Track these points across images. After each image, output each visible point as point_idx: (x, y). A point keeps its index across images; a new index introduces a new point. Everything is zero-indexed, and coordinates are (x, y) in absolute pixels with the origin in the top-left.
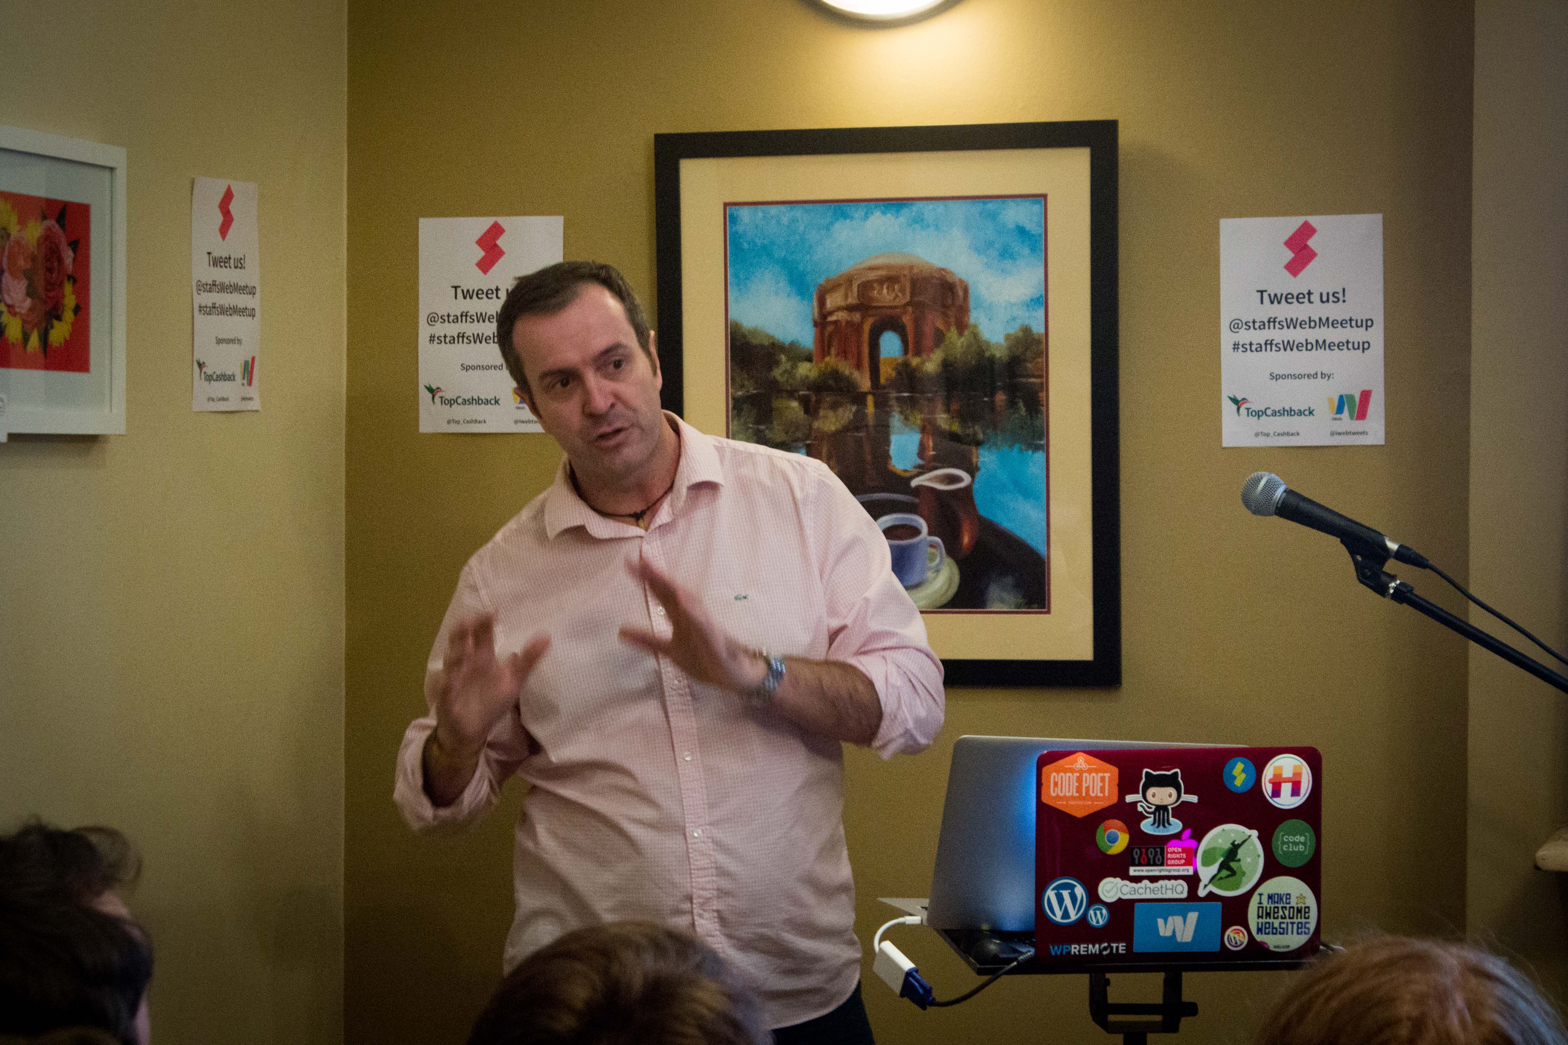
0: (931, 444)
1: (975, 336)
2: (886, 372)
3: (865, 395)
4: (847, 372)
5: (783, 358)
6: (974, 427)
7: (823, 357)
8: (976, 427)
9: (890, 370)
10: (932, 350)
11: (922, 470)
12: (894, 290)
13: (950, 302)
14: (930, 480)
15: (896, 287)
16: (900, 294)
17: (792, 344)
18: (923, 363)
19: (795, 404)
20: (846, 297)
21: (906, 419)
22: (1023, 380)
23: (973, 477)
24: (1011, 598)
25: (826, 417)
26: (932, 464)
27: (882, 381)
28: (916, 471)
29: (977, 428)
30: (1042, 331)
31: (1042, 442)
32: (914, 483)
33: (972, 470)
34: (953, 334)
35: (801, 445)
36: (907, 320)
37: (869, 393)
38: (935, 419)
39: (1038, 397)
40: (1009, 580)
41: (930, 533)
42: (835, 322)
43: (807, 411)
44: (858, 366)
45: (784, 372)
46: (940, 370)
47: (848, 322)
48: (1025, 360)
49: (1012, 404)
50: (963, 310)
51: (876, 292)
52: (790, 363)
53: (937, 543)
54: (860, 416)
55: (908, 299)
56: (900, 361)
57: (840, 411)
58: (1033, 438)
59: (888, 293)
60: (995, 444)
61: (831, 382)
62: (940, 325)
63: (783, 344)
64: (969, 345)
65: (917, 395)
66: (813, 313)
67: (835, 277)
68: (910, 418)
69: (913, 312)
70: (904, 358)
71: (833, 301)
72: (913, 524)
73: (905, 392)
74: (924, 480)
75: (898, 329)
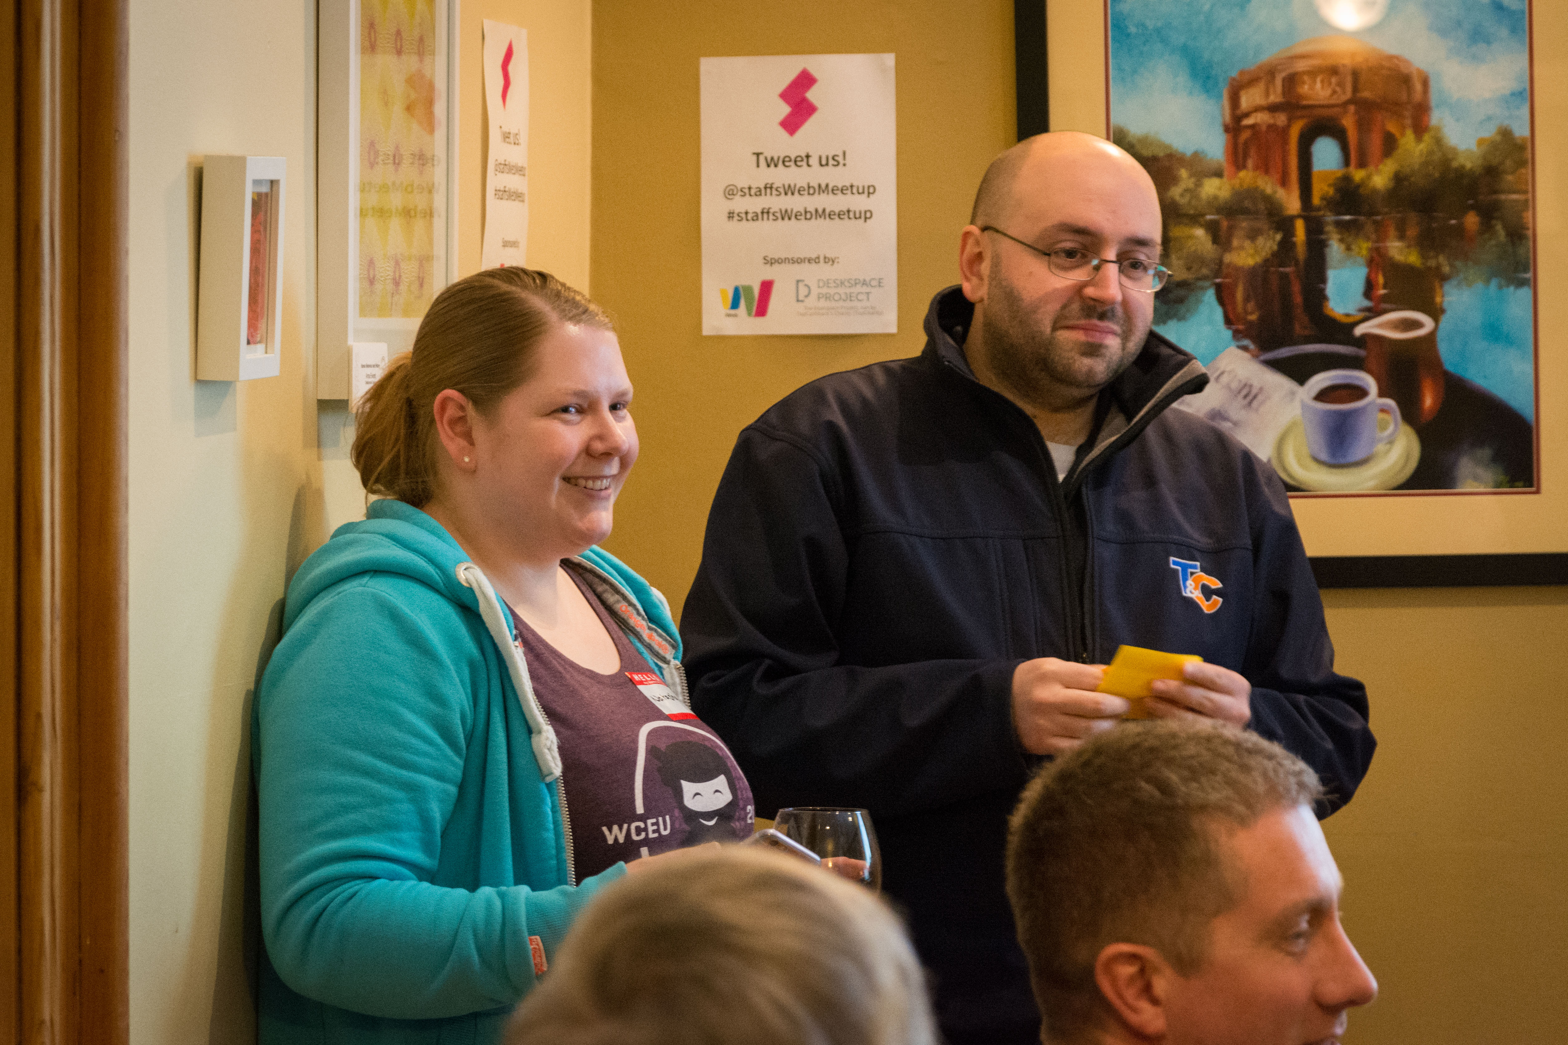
0: (1381, 280)
1: (1438, 141)
2: (1321, 189)
3: (1292, 219)
4: (1269, 190)
5: (1184, 173)
6: (1436, 257)
7: (1237, 171)
8: (1441, 258)
9: (1326, 188)
10: (1381, 161)
11: (1372, 313)
12: (1330, 84)
13: (1404, 97)
14: (1380, 326)
15: (1333, 80)
16: (1338, 89)
17: (1196, 154)
18: (1369, 177)
19: (1200, 232)
20: (1267, 94)
21: (1348, 249)
22: (1502, 197)
23: (1436, 320)
24: (1488, 475)
25: (1242, 248)
26: (1384, 306)
27: (1316, 201)
28: (1361, 315)
30: (1526, 134)
31: (1527, 275)
32: (1359, 331)
33: (1435, 313)
34: (1408, 141)
35: (1207, 284)
36: (1348, 122)
37: (1299, 216)
38: (1386, 248)
40: (1486, 453)
41: (1381, 394)
42: (1253, 127)
43: (1216, 240)
44: (1284, 182)
45: (1187, 190)
46: (1391, 185)
47: (1269, 126)
48: (1503, 171)
49: (1486, 227)
50: (1422, 109)
51: (1306, 87)
52: (1193, 180)
53: (1390, 406)
54: (1287, 245)
55: (1349, 94)
56: (1339, 174)
57: (1260, 241)
58: (1516, 270)
59: (1323, 88)
60: (1466, 279)
61: (1247, 204)
62: (1392, 127)
63: (1184, 155)
64: (1431, 153)
65: (1362, 218)
66: (1223, 115)
67: (1252, 68)
68: (1353, 247)
69: (1357, 112)
70: (1342, 171)
71: (1250, 98)
72: (1359, 383)
73: (1345, 214)
74: (1372, 326)
75: (1337, 133)
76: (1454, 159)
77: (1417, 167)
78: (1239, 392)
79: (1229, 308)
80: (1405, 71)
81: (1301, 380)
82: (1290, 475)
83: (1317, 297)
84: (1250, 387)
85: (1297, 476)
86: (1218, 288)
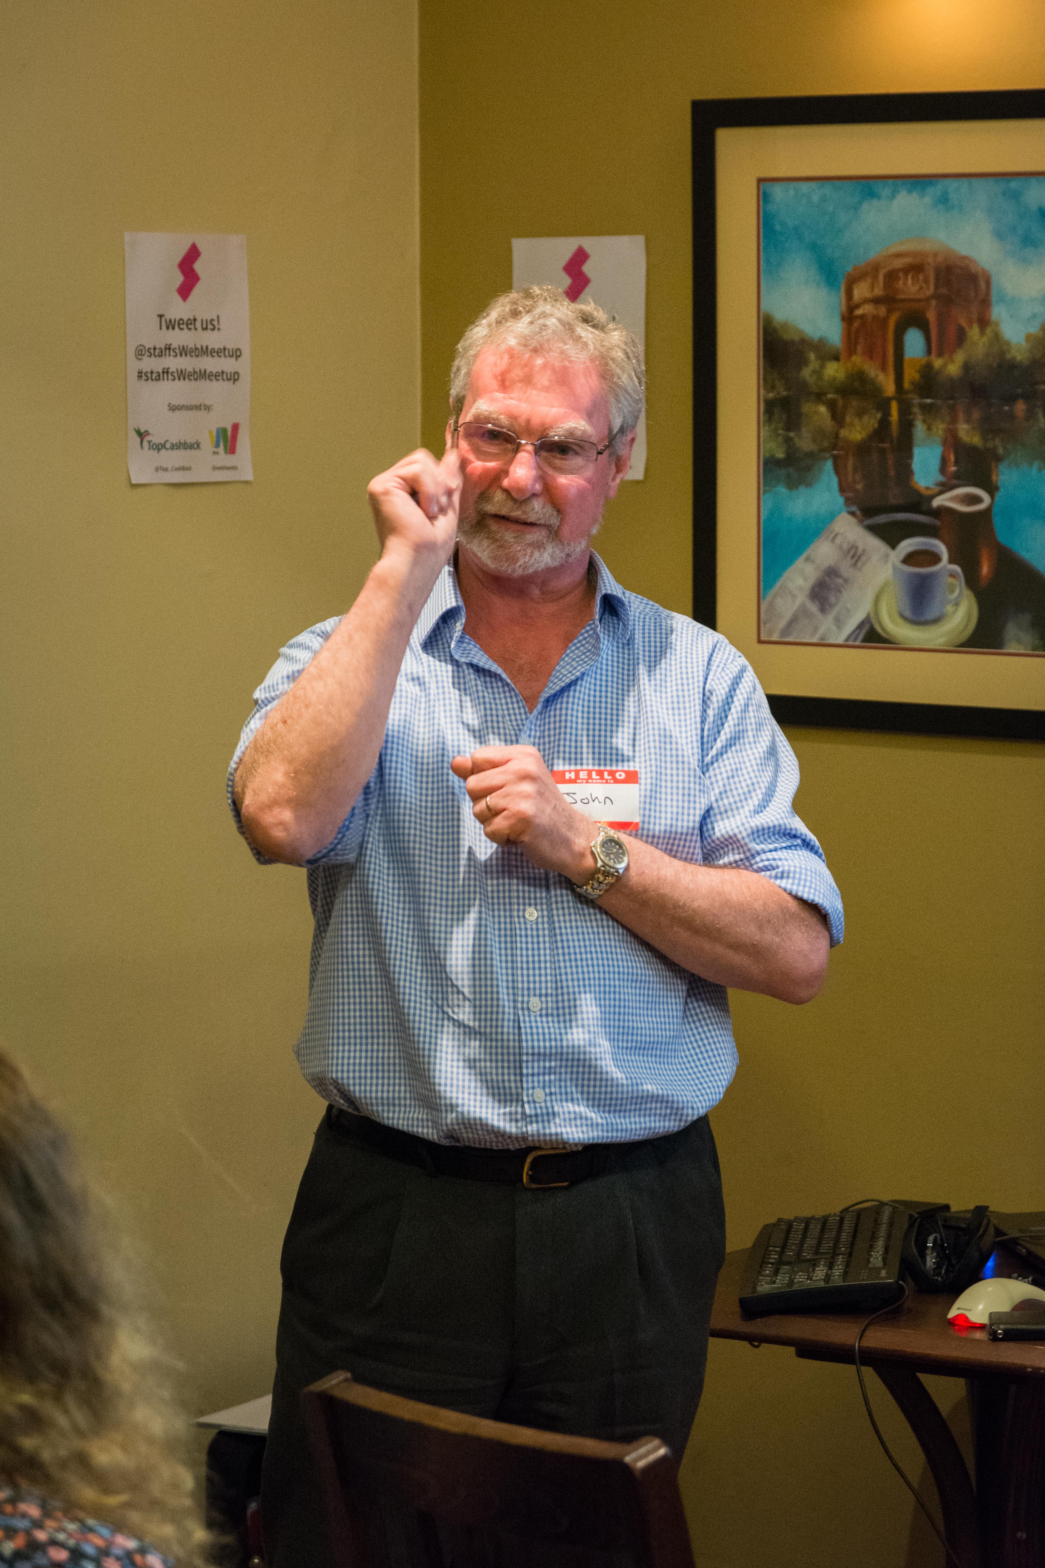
0: (952, 458)
1: (998, 335)
2: (910, 375)
3: (889, 400)
4: (873, 374)
5: (812, 356)
6: (994, 439)
7: (851, 355)
9: (913, 374)
10: (955, 351)
11: (945, 487)
12: (918, 279)
13: (972, 294)
14: (952, 499)
15: (921, 277)
16: (924, 285)
17: (821, 339)
18: (946, 365)
19: (823, 409)
20: (873, 288)
21: (929, 429)
22: (1042, 387)
23: (992, 497)
24: (1029, 638)
25: (852, 425)
26: (954, 482)
27: (907, 385)
28: (938, 489)
29: (997, 441)
32: (936, 502)
33: (992, 490)
34: (974, 332)
35: (828, 455)
36: (931, 316)
37: (894, 398)
38: (957, 429)
40: (1026, 618)
41: (951, 561)
42: (862, 317)
43: (834, 417)
44: (884, 368)
45: (814, 372)
46: (962, 373)
47: (874, 317)
49: (1032, 413)
50: (986, 304)
51: (901, 282)
52: (819, 362)
53: (957, 571)
54: (884, 423)
55: (933, 291)
56: (923, 362)
57: (866, 418)
59: (912, 284)
60: (1015, 460)
61: (857, 384)
62: (963, 322)
63: (813, 340)
64: (992, 345)
65: (939, 402)
66: (841, 305)
67: (863, 265)
68: (934, 427)
69: (938, 306)
70: (926, 359)
71: (861, 291)
72: (933, 549)
73: (927, 397)
74: (946, 500)
75: (923, 325)
76: (1008, 351)
77: (980, 357)
78: (849, 552)
79: (844, 477)
80: (974, 271)
81: (893, 545)
82: (883, 629)
83: (905, 471)
84: (857, 548)
85: (888, 630)
86: (835, 459)
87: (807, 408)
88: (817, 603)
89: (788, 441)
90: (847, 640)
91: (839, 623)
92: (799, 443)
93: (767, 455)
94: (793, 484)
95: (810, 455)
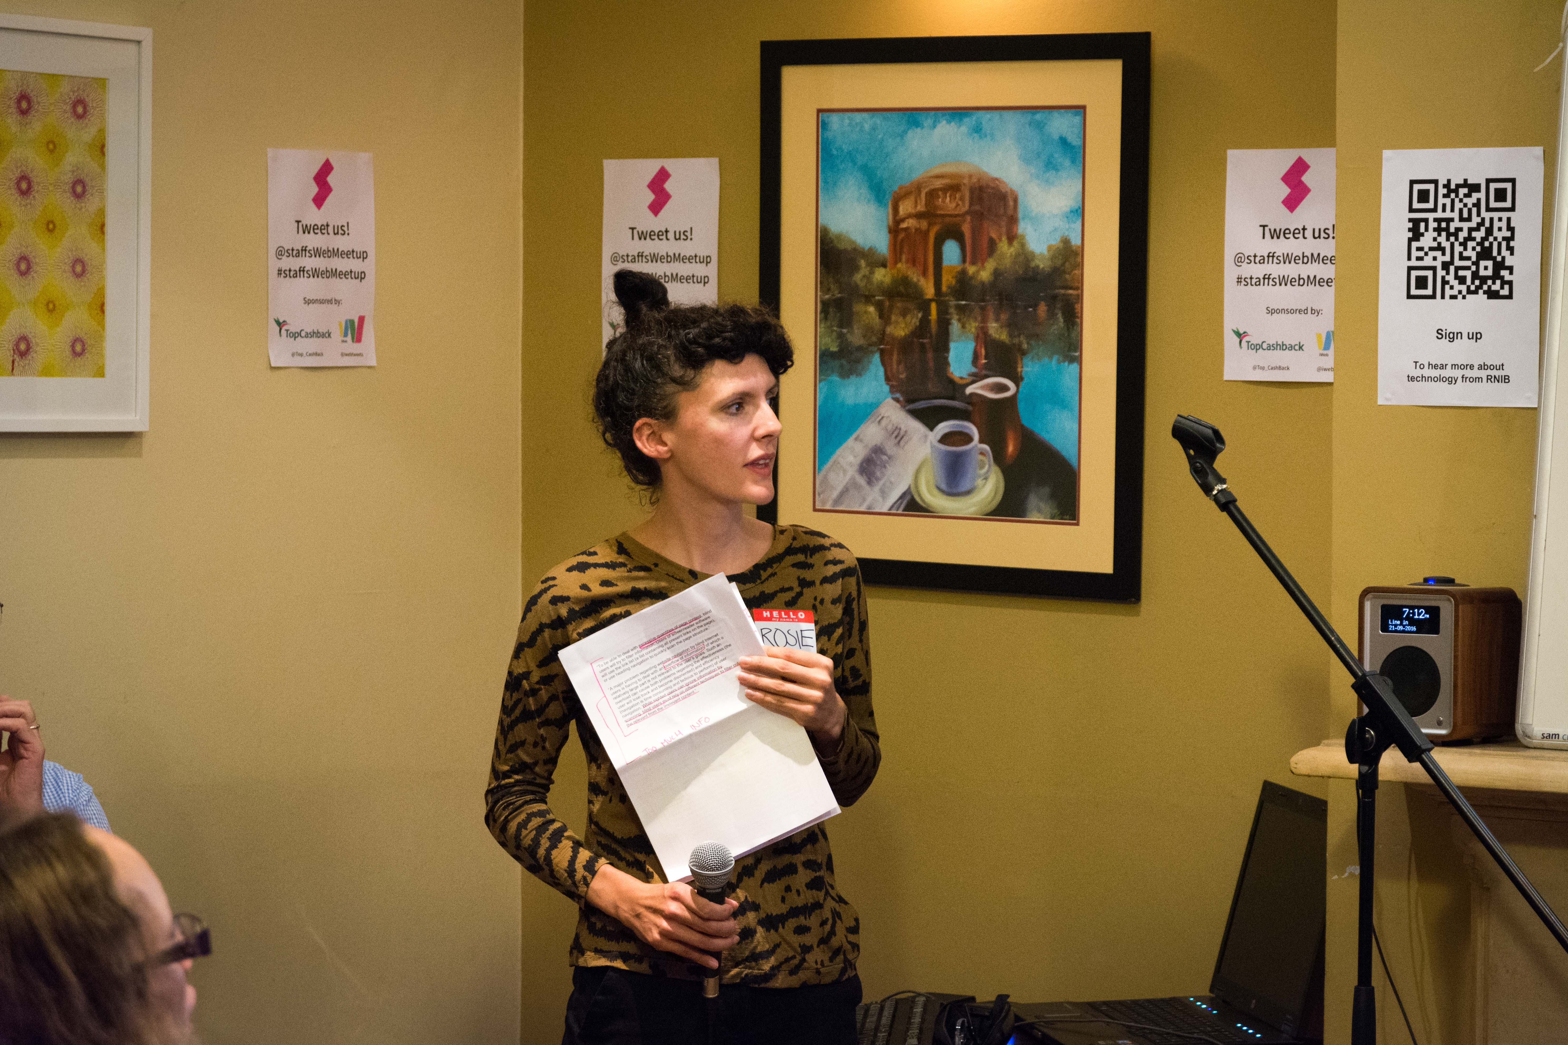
0: (983, 352)
1: (1023, 245)
2: (948, 280)
3: (929, 302)
4: (915, 279)
5: (863, 263)
6: (1019, 336)
7: (896, 263)
8: (1022, 338)
9: (951, 279)
10: (986, 260)
11: (976, 378)
12: (955, 198)
13: (1002, 211)
14: (982, 388)
15: (957, 196)
16: (960, 203)
17: (870, 249)
18: (978, 272)
19: (871, 309)
20: (916, 205)
21: (963, 327)
22: (1062, 291)
23: (1017, 386)
24: (1047, 508)
25: (897, 322)
26: (984, 372)
27: (944, 289)
28: (971, 379)
30: (1079, 243)
31: (1077, 354)
32: (969, 390)
33: (1017, 379)
34: (1003, 244)
35: (875, 349)
36: (966, 229)
37: (933, 300)
38: (987, 327)
39: (1073, 309)
40: (1046, 490)
41: (981, 441)
42: (906, 229)
43: (881, 316)
44: (924, 273)
45: (864, 276)
46: (992, 278)
47: (917, 230)
48: (1064, 272)
49: (1052, 315)
50: (1013, 220)
51: (940, 200)
52: (868, 269)
53: (986, 450)
54: (924, 322)
55: (967, 208)
56: (959, 269)
57: (908, 318)
58: (1069, 350)
59: (950, 201)
60: (1037, 354)
61: (902, 289)
62: (993, 235)
63: (864, 249)
64: (1018, 255)
65: (972, 304)
66: (888, 219)
67: (907, 184)
68: (967, 325)
69: (972, 221)
70: (962, 267)
71: (905, 208)
72: (966, 431)
73: (963, 300)
74: (977, 388)
75: (959, 237)
76: (1033, 260)
77: (1008, 266)
78: (893, 433)
79: (889, 369)
80: (1003, 191)
81: (931, 427)
82: (922, 500)
83: (943, 363)
84: (900, 429)
85: (926, 500)
86: (882, 353)
87: (858, 307)
88: (865, 477)
89: (841, 336)
90: (890, 509)
91: (884, 493)
92: (850, 338)
93: (823, 348)
94: (845, 374)
95: (860, 348)
